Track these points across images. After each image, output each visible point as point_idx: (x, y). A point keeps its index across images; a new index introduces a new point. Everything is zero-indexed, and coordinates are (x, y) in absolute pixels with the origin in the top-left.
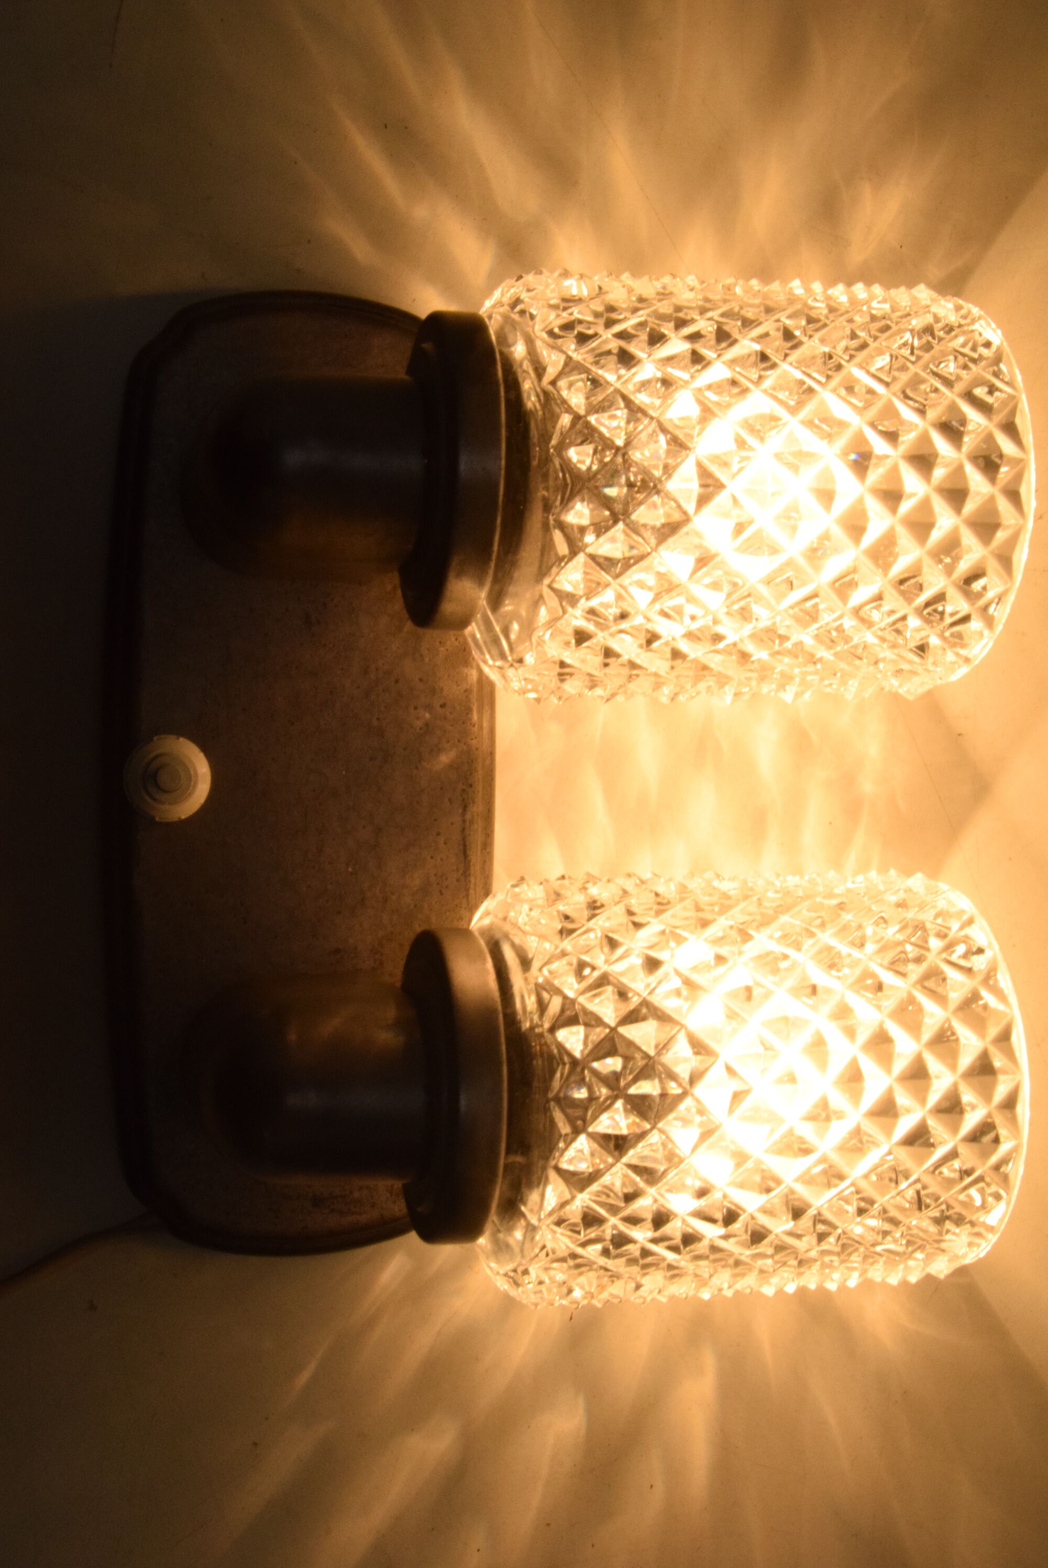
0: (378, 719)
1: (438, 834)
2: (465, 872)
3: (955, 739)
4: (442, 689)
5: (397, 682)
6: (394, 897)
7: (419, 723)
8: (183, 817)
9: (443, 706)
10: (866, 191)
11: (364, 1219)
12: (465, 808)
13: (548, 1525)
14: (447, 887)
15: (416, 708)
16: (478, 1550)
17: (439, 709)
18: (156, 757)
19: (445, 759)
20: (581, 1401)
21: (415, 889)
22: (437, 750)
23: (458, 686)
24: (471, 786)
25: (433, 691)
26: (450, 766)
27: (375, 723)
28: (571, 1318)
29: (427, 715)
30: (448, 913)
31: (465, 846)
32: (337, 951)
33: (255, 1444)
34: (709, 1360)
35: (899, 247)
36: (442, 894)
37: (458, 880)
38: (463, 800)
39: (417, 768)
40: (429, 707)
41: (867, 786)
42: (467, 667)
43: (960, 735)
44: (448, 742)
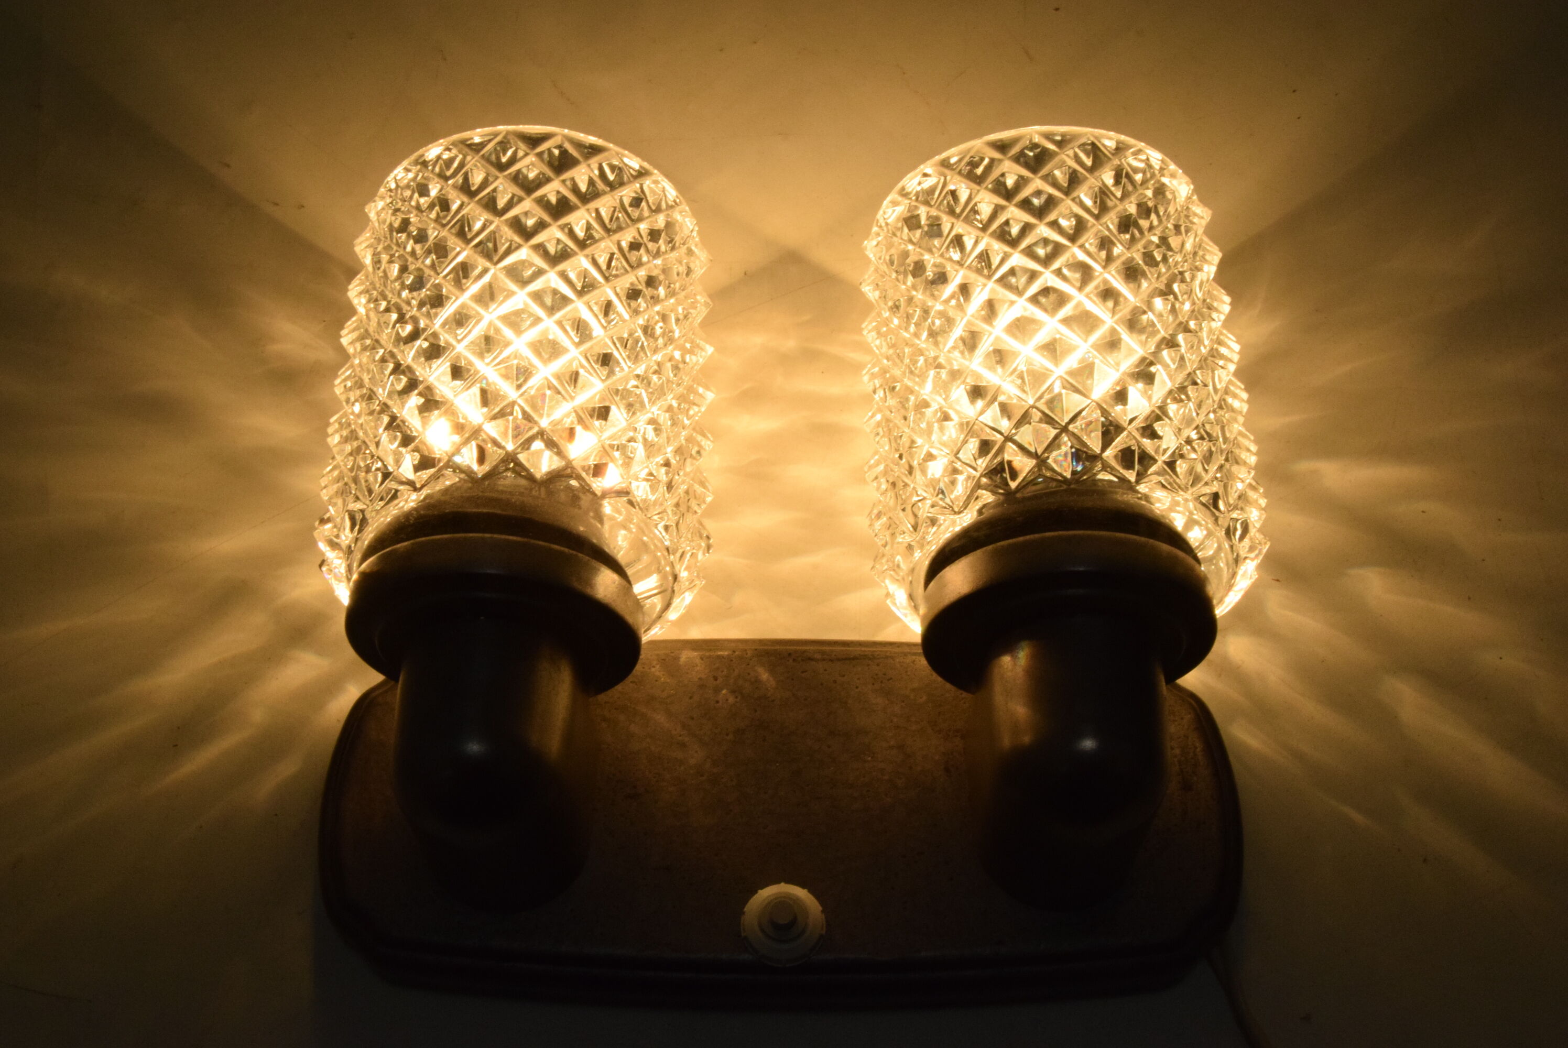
0: (727, 735)
1: (835, 682)
2: (870, 659)
3: (749, 277)
4: (700, 679)
5: (692, 718)
6: (895, 720)
7: (731, 700)
8: (820, 908)
9: (716, 679)
10: (275, 348)
11: (1199, 746)
12: (810, 659)
13: (1469, 598)
14: (885, 674)
15: (717, 702)
16: (1501, 658)
17: (718, 682)
18: (762, 930)
19: (765, 676)
20: (1354, 572)
21: (887, 702)
22: (757, 681)
23: (697, 666)
24: (790, 654)
25: (702, 686)
26: (772, 672)
27: (731, 737)
28: (1278, 580)
29: (724, 692)
30: (909, 673)
31: (846, 659)
32: (947, 770)
33: (1425, 860)
34: (1304, 466)
35: (324, 323)
36: (891, 679)
37: (878, 665)
38: (803, 660)
39: (773, 701)
40: (717, 690)
41: (790, 344)
42: (679, 658)
43: (745, 274)
44: (749, 674)
